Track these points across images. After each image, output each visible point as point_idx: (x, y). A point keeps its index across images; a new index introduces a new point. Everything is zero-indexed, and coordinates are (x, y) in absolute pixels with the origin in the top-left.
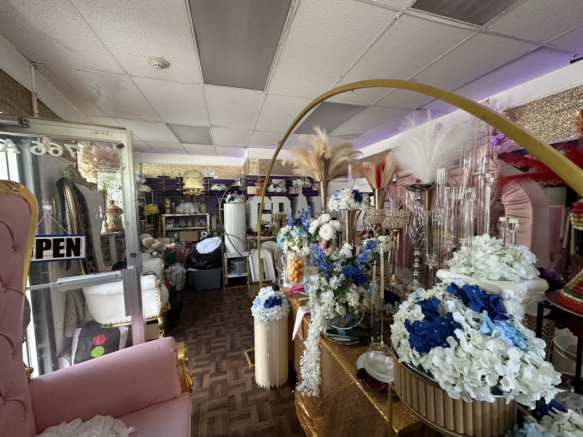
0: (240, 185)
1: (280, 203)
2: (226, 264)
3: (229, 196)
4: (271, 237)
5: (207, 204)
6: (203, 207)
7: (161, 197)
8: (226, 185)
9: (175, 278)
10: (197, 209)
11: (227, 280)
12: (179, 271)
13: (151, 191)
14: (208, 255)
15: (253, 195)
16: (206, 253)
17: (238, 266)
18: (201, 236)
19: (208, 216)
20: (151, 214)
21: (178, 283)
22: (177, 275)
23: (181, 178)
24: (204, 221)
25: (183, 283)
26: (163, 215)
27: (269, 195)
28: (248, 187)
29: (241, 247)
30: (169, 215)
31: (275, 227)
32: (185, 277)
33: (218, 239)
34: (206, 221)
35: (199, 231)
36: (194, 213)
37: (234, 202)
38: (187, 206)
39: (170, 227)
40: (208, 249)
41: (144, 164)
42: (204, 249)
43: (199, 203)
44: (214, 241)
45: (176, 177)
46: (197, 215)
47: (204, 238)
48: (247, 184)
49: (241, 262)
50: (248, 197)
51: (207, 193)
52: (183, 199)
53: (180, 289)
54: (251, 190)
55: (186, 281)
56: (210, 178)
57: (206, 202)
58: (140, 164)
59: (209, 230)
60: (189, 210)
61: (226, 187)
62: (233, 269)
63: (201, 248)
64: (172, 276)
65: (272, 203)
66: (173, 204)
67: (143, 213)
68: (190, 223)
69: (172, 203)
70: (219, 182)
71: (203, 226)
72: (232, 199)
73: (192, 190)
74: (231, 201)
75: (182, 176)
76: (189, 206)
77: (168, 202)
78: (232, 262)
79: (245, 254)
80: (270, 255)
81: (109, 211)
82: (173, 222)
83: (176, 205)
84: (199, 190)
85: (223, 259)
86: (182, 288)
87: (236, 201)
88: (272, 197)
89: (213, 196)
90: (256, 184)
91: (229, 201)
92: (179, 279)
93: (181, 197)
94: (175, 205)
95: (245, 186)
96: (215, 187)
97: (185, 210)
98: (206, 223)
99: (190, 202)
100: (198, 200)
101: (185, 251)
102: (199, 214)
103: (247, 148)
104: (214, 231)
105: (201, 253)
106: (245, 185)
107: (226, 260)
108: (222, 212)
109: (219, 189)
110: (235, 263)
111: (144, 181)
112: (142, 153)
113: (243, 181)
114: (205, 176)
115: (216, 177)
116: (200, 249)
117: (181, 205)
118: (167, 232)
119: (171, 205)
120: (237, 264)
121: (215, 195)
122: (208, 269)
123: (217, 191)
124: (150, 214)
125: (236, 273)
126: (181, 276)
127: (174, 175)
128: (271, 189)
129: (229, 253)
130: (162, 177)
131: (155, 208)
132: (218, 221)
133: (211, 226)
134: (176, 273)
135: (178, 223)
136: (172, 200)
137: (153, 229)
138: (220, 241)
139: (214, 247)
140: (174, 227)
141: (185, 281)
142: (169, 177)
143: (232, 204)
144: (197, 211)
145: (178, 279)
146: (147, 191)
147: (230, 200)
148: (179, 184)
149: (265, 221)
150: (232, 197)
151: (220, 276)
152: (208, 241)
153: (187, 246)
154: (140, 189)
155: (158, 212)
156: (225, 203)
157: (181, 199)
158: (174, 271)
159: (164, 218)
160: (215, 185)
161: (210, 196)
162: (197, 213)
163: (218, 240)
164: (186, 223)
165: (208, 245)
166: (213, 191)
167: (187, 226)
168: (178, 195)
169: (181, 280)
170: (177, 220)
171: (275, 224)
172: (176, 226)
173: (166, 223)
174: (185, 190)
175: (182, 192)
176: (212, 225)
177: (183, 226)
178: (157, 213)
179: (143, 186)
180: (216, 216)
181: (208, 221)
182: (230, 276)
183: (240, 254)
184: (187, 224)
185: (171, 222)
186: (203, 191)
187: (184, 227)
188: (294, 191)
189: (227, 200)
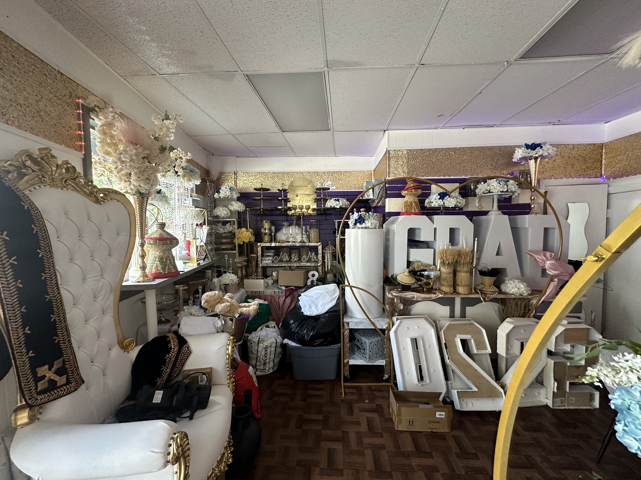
0: (371, 197)
1: (450, 228)
2: (347, 340)
3: (356, 216)
4: (433, 296)
5: (319, 229)
6: (314, 233)
7: (259, 218)
8: (347, 200)
9: (263, 353)
10: (304, 236)
11: (347, 368)
12: (270, 341)
13: (246, 210)
14: (316, 318)
15: (398, 214)
16: (314, 315)
17: (368, 347)
18: (309, 278)
19: (320, 248)
20: (244, 242)
21: (267, 361)
22: (267, 347)
23: (285, 190)
24: (314, 253)
25: (277, 360)
26: (259, 244)
27: (431, 212)
28: (387, 200)
29: (374, 307)
30: (268, 245)
31: (444, 276)
32: (279, 350)
33: (335, 289)
34: (317, 254)
35: (307, 270)
36: (300, 242)
37: (364, 225)
38: (291, 231)
39: (267, 261)
40: (316, 307)
41: (240, 174)
42: (310, 307)
43: (308, 227)
44: (327, 293)
45: (279, 190)
46: (304, 244)
47: (312, 285)
48: (384, 195)
49: (375, 339)
50: (385, 217)
51: (319, 212)
52: (287, 220)
53: (271, 371)
54: (391, 205)
55: (282, 355)
56: (324, 189)
57: (318, 226)
58: (235, 174)
59: (320, 268)
60: (294, 238)
61: (348, 203)
62: (359, 348)
63: (307, 304)
64: (260, 349)
65: (435, 229)
66: (273, 228)
67: (234, 241)
68: (295, 257)
69: (271, 227)
70: (338, 195)
71: (313, 262)
72: (361, 220)
73: (300, 208)
74: (358, 224)
75: (287, 188)
76: (294, 231)
77: (266, 225)
78: (357, 335)
79: (382, 324)
80: (432, 332)
81: (152, 242)
82: (272, 254)
83: (278, 230)
84: (308, 208)
85: (342, 330)
86: (275, 369)
87: (368, 224)
88: (435, 217)
89: (328, 217)
90: (404, 193)
91: (355, 224)
92: (270, 355)
93: (284, 218)
94: (275, 230)
95: (381, 199)
96: (331, 203)
97: (288, 238)
98: (317, 257)
99: (295, 226)
100: (306, 222)
101: (285, 300)
102: (307, 244)
103: (387, 132)
104: (328, 272)
105: (305, 314)
106: (382, 196)
107: (347, 333)
108: (343, 241)
109: (337, 205)
110: (363, 338)
111: (235, 196)
112: (237, 159)
113: (377, 190)
114: (318, 187)
115: (333, 189)
116: (305, 306)
117: (284, 230)
118: (264, 268)
119: (270, 229)
120: (367, 341)
121: (331, 214)
122: (315, 346)
123: (334, 208)
124: (242, 243)
125: (363, 356)
126: (273, 349)
127: (275, 186)
128: (434, 201)
129: (351, 317)
130: (259, 189)
131: (248, 235)
132: (334, 256)
133: (324, 263)
134: (266, 344)
135: (279, 256)
136: (272, 223)
137: (244, 263)
138: (337, 293)
139: (327, 303)
140: (273, 262)
141: (280, 356)
142: (269, 190)
143: (360, 230)
144: (304, 239)
145: (269, 352)
146: (239, 210)
147: (356, 222)
148: (282, 200)
149: (420, 262)
150: (360, 217)
151: (334, 360)
152: (318, 291)
153: (288, 293)
154: (231, 206)
155: (253, 239)
156: (348, 227)
157: (284, 221)
158: (263, 340)
159: (259, 249)
160: (331, 200)
161: (325, 216)
162: (304, 242)
163: (334, 291)
164: (290, 256)
165: (317, 299)
166: (328, 209)
167: (290, 261)
168: (280, 215)
169: (272, 356)
170: (277, 251)
171: (443, 269)
172: (276, 260)
173: (262, 256)
174: (290, 209)
175: (286, 211)
176: (326, 261)
177: (285, 260)
178: (251, 242)
179: (234, 203)
180: (331, 248)
181: (320, 256)
182: (352, 362)
183: (373, 323)
184: (291, 258)
185: (269, 254)
186: (314, 210)
187: (287, 262)
188: (477, 205)
189: (351, 222)
